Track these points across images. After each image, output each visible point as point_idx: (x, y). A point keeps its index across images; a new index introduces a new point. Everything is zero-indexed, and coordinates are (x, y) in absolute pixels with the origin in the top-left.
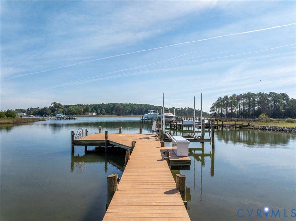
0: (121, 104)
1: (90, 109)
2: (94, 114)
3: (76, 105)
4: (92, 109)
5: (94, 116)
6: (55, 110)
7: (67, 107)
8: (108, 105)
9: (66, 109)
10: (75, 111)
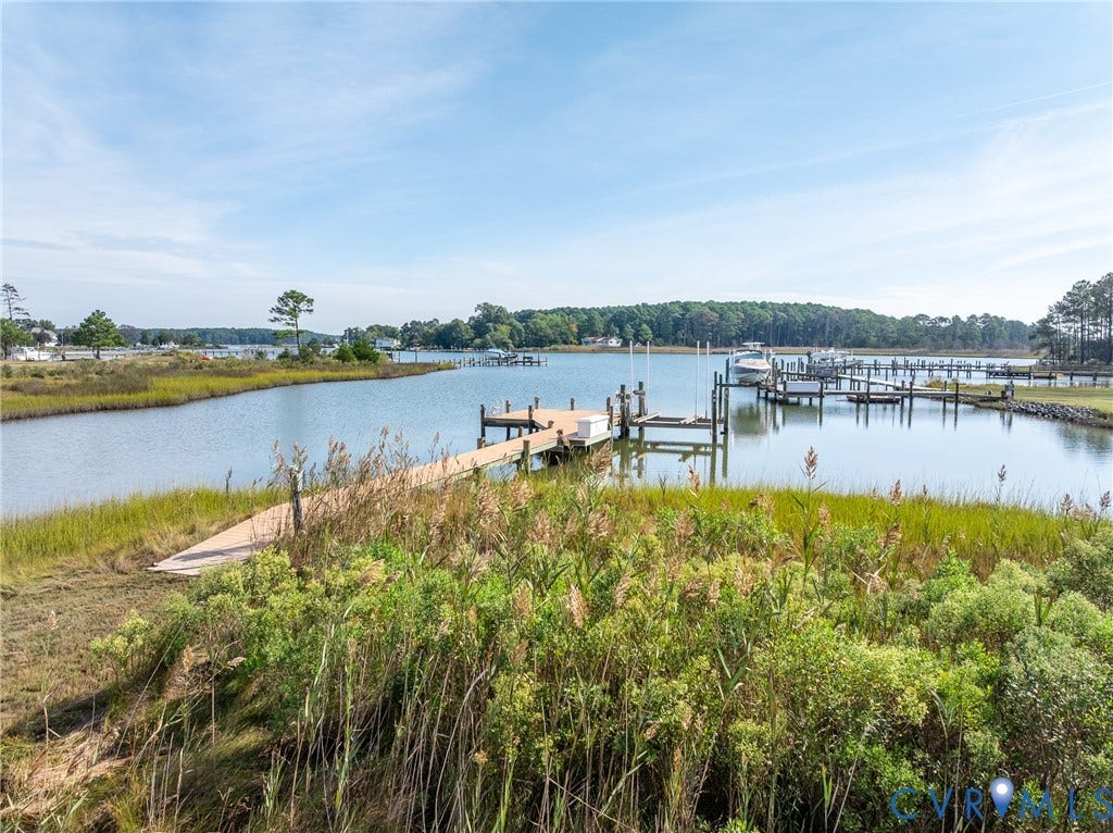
0: (711, 306)
1: (600, 325)
2: (614, 342)
3: (553, 311)
4: (607, 325)
5: (612, 350)
6: (487, 330)
7: (526, 316)
8: (663, 308)
9: (520, 326)
10: (550, 331)
